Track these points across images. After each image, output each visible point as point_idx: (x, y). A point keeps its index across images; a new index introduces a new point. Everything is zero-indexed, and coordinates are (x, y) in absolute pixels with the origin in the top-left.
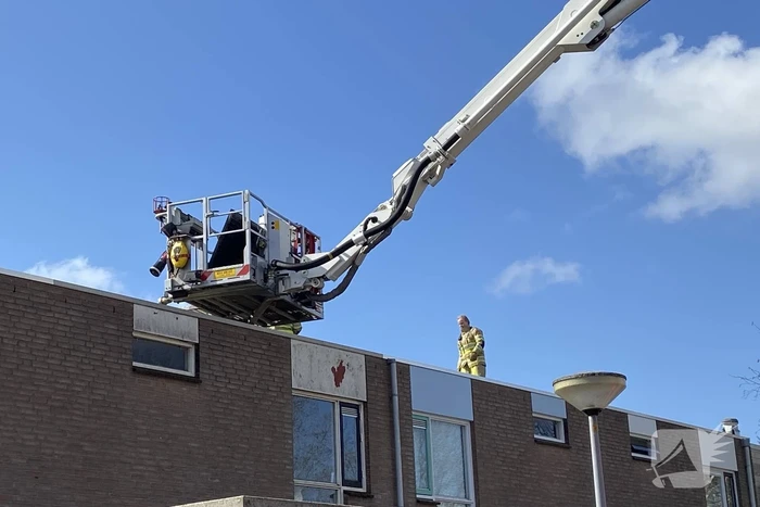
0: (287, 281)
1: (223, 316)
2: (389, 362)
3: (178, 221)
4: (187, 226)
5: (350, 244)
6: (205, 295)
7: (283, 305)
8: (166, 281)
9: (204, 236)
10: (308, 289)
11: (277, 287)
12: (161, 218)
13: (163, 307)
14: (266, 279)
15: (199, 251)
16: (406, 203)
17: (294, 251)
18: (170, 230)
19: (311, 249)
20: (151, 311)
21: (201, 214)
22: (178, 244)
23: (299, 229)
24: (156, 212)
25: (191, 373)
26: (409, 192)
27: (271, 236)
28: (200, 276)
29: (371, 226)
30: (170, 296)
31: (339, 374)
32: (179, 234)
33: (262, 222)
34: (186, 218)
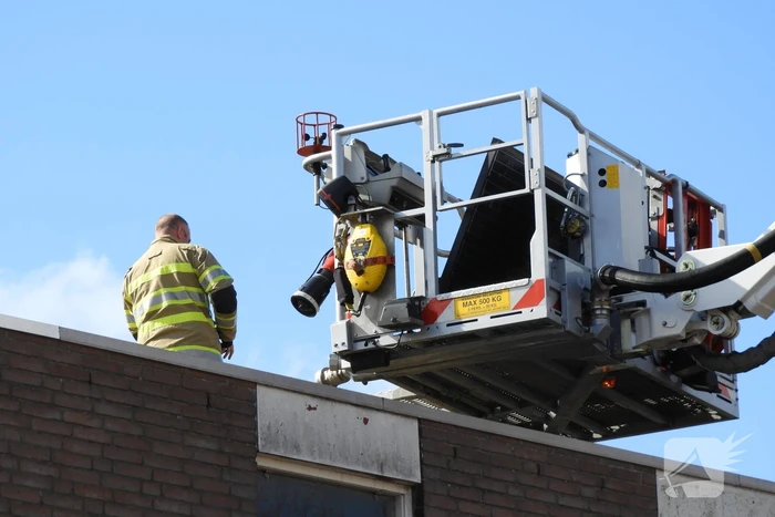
0: (642, 321)
1: (480, 414)
3: (360, 173)
4: (384, 185)
6: (435, 358)
7: (632, 383)
8: (331, 326)
9: (427, 210)
10: (697, 341)
11: (615, 336)
12: (317, 168)
13: (326, 391)
14: (588, 315)
15: (416, 250)
17: (656, 244)
18: (340, 198)
19: (700, 235)
20: (301, 402)
22: (361, 232)
23: (669, 187)
24: (303, 152)
27: (600, 201)
28: (421, 311)
30: (346, 364)
32: (364, 205)
33: (574, 170)
34: (378, 164)
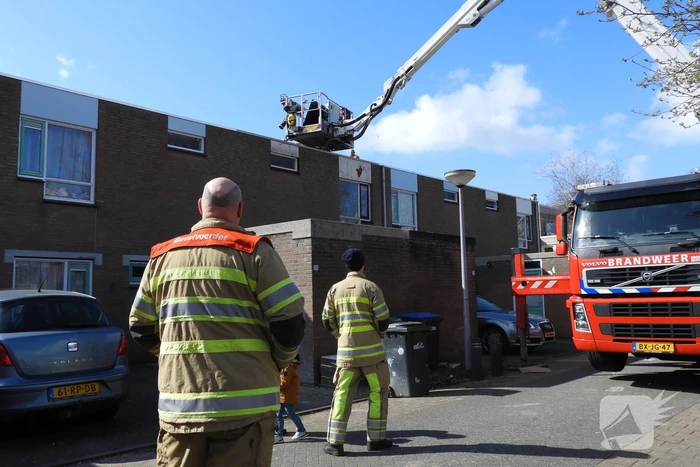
0: (337, 132)
1: (311, 147)
2: (381, 167)
3: (291, 105)
4: (294, 107)
5: (364, 115)
6: (302, 137)
7: (336, 142)
8: (286, 131)
9: (302, 111)
10: (347, 135)
11: (333, 134)
12: (283, 104)
13: (284, 142)
14: (328, 131)
15: (300, 118)
16: (389, 97)
17: (341, 119)
18: (287, 109)
19: (348, 117)
20: (280, 144)
21: (300, 102)
22: (291, 115)
23: (343, 109)
24: (281, 101)
25: (296, 170)
26: (390, 93)
27: (331, 111)
28: (300, 129)
29: (374, 107)
30: (288, 138)
31: (360, 172)
32: (291, 110)
33: (327, 106)
34: (294, 103)
